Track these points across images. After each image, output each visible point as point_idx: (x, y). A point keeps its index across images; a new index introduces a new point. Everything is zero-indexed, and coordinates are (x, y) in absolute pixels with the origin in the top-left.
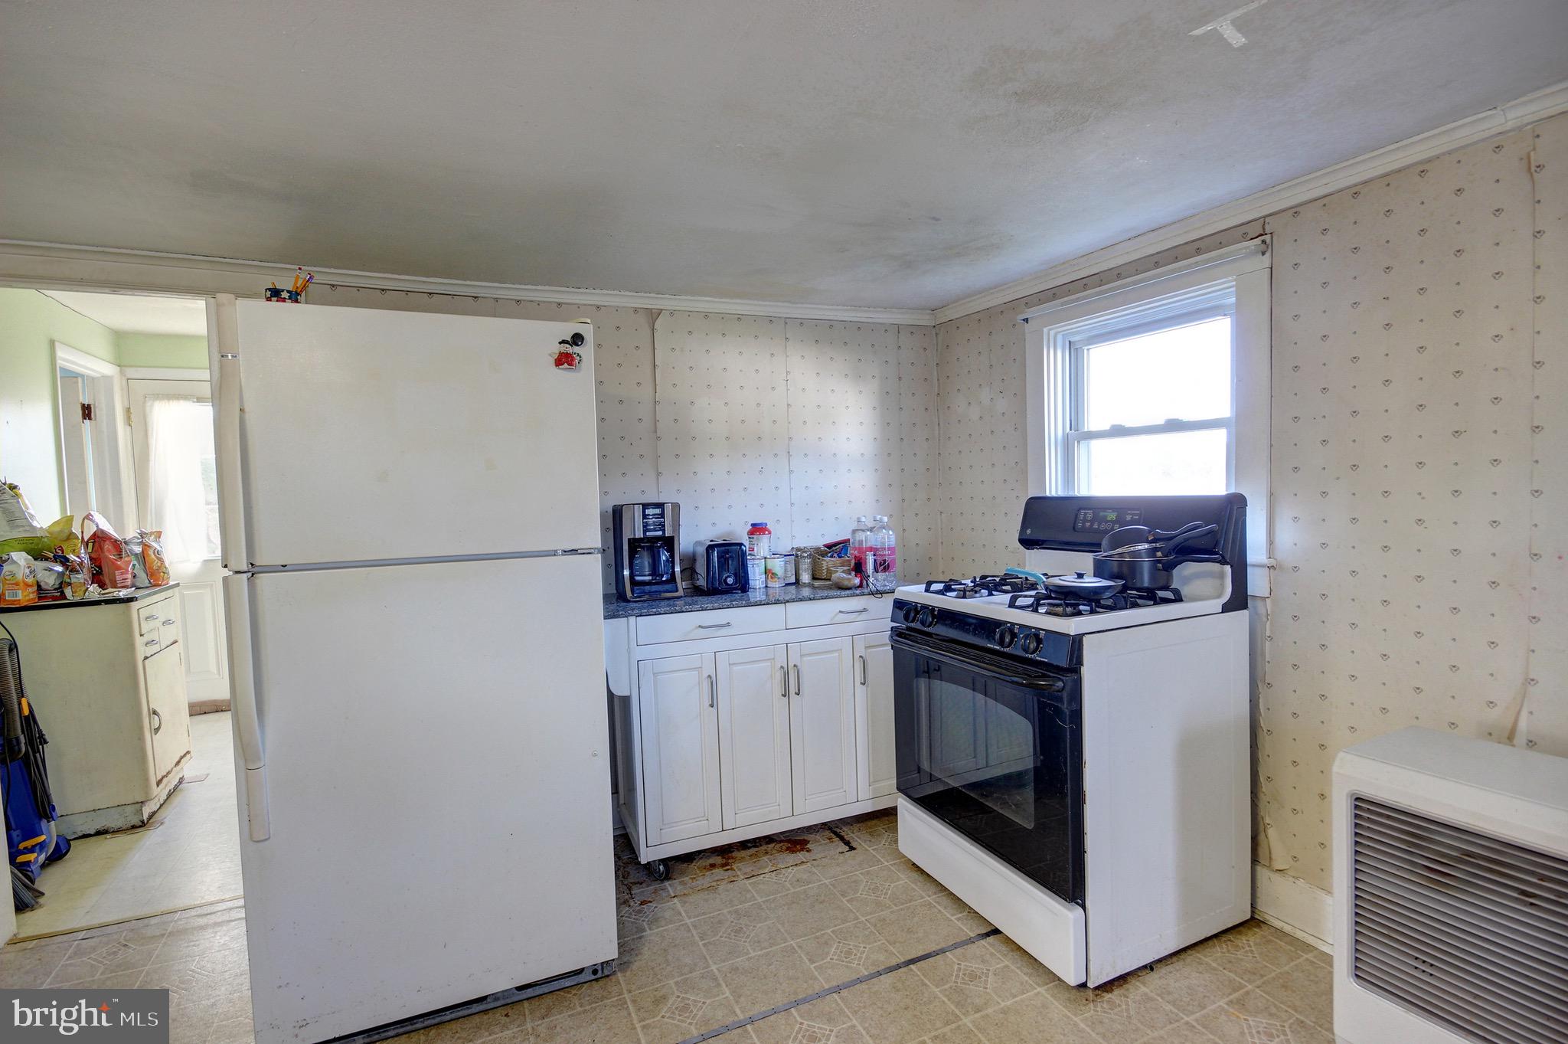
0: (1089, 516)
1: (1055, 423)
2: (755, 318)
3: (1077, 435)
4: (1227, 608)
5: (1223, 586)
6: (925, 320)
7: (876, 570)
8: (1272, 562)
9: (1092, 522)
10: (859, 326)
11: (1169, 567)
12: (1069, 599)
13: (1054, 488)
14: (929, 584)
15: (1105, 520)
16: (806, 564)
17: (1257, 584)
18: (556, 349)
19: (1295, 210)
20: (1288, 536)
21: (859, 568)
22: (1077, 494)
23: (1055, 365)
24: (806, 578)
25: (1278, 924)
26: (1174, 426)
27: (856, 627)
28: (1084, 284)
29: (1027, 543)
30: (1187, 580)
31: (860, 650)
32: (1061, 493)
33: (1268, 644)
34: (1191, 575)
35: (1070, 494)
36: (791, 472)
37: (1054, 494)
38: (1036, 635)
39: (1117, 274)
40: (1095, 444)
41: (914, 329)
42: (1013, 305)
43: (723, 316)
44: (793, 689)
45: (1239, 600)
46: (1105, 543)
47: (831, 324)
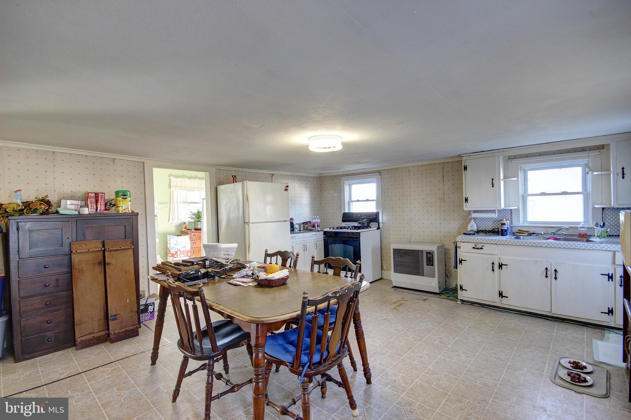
0: (355, 216)
1: (347, 199)
2: (289, 175)
3: (351, 201)
4: (377, 229)
5: (377, 226)
6: (318, 176)
7: (317, 227)
8: (382, 222)
9: (356, 217)
10: (307, 177)
11: (370, 223)
12: (355, 228)
13: (347, 211)
14: (330, 228)
15: (358, 216)
16: (302, 226)
17: (381, 226)
18: (284, 188)
19: (384, 170)
20: (385, 218)
21: (314, 226)
22: (351, 212)
23: (346, 188)
24: (302, 229)
25: (385, 278)
26: (367, 200)
27: (315, 238)
28: (352, 174)
29: (343, 221)
30: (372, 225)
31: (315, 242)
32: (348, 212)
33: (382, 235)
34: (372, 224)
35: (350, 212)
36: (295, 207)
37: (347, 212)
38: (353, 233)
39: (358, 174)
40: (353, 202)
41: (316, 177)
42: (338, 176)
43: (284, 175)
44: (305, 249)
45: (378, 228)
46: (360, 220)
47: (302, 177)
